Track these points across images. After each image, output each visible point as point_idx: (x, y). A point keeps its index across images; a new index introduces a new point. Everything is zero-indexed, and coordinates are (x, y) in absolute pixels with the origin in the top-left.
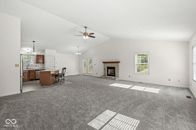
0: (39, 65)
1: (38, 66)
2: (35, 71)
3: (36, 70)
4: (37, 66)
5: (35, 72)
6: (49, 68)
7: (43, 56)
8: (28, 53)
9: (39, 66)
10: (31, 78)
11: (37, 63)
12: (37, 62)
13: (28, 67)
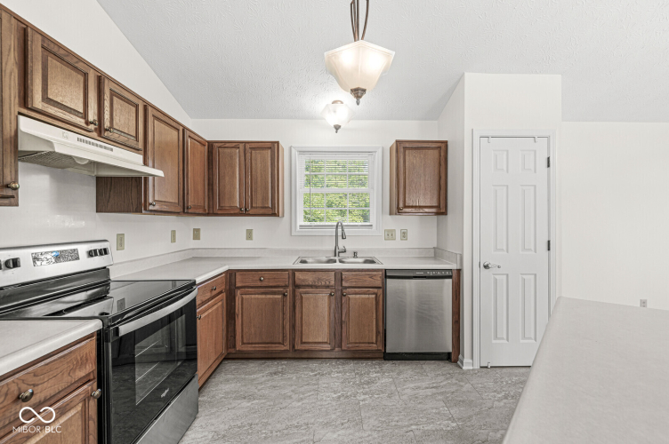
0: (409, 222)
1: (404, 235)
2: (378, 283)
3: (387, 275)
4: (398, 235)
5: (384, 288)
6: (492, 263)
7: (442, 148)
8: (337, 128)
9: (409, 235)
10: (353, 336)
11: (399, 211)
12: (399, 207)
13: (342, 244)
